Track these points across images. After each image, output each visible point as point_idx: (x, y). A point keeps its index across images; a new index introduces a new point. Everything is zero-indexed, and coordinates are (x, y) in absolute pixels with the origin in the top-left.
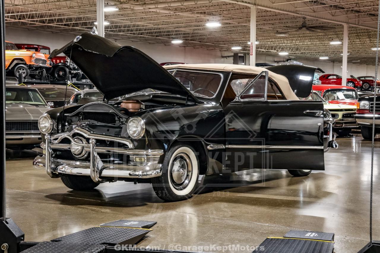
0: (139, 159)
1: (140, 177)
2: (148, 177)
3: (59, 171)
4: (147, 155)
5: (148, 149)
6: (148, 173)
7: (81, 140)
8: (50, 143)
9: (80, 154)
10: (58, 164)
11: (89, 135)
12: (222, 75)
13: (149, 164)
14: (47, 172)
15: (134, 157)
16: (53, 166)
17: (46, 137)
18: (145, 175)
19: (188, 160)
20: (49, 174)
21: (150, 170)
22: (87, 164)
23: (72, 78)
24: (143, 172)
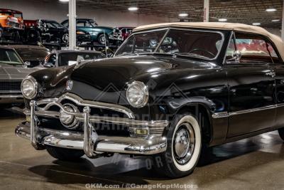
0: (141, 132)
1: (142, 153)
2: (151, 153)
3: (45, 143)
4: (150, 127)
5: (150, 120)
6: (152, 148)
7: (71, 107)
8: (36, 110)
9: (71, 124)
10: (44, 135)
11: (81, 102)
12: (222, 35)
13: (152, 137)
14: (32, 143)
15: (135, 129)
16: (38, 136)
17: (31, 104)
18: (147, 151)
19: (190, 131)
20: (34, 146)
21: (153, 145)
22: (78, 135)
23: (42, 39)
24: (145, 147)
